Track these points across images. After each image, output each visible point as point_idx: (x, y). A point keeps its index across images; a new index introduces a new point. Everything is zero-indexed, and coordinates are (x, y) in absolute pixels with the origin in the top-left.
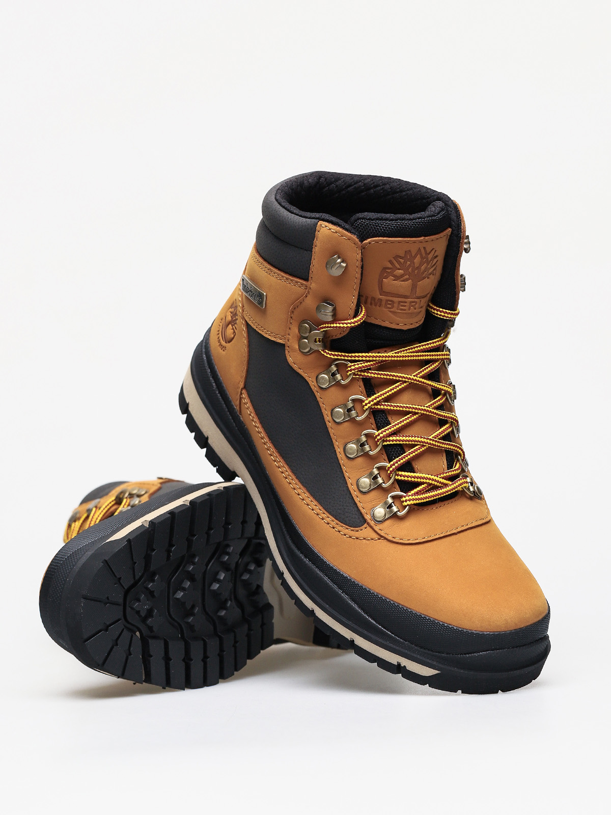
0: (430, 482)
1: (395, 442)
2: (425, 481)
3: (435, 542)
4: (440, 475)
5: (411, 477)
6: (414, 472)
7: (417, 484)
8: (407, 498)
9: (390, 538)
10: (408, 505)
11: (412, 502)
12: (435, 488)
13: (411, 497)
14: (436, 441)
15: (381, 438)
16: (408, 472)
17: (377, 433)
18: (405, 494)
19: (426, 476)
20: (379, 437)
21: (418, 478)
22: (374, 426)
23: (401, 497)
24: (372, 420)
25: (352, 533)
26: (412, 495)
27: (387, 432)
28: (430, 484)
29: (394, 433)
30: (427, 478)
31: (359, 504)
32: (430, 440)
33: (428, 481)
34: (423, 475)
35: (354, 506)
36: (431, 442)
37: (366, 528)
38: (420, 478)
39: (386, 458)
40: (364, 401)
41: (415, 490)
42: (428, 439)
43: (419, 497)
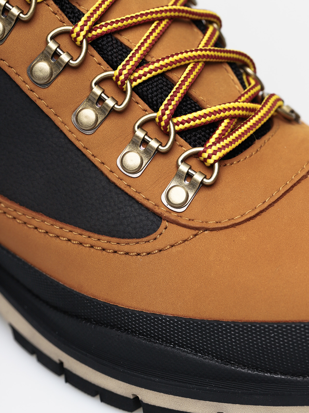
0: (232, 112)
1: (149, 76)
2: (222, 114)
3: (283, 200)
4: (240, 98)
5: (200, 118)
6: (201, 109)
7: (215, 125)
8: (210, 151)
9: (212, 224)
10: (215, 161)
11: (219, 155)
12: (243, 119)
13: (214, 148)
14: (210, 50)
15: (126, 78)
16: (190, 113)
17: (116, 73)
18: (201, 149)
19: (222, 107)
20: (122, 77)
21: (210, 114)
22: (105, 65)
23: (198, 154)
24: (97, 58)
25: (148, 247)
26: (214, 144)
27: (132, 63)
28: (232, 118)
29: (142, 63)
30: (225, 110)
31: (137, 197)
32: (201, 50)
33: (227, 113)
34: (217, 108)
35: (131, 203)
36: (204, 52)
37: (166, 228)
38: (215, 113)
39: (146, 107)
40: (72, 32)
41: (216, 136)
42: (196, 50)
43: (226, 142)
